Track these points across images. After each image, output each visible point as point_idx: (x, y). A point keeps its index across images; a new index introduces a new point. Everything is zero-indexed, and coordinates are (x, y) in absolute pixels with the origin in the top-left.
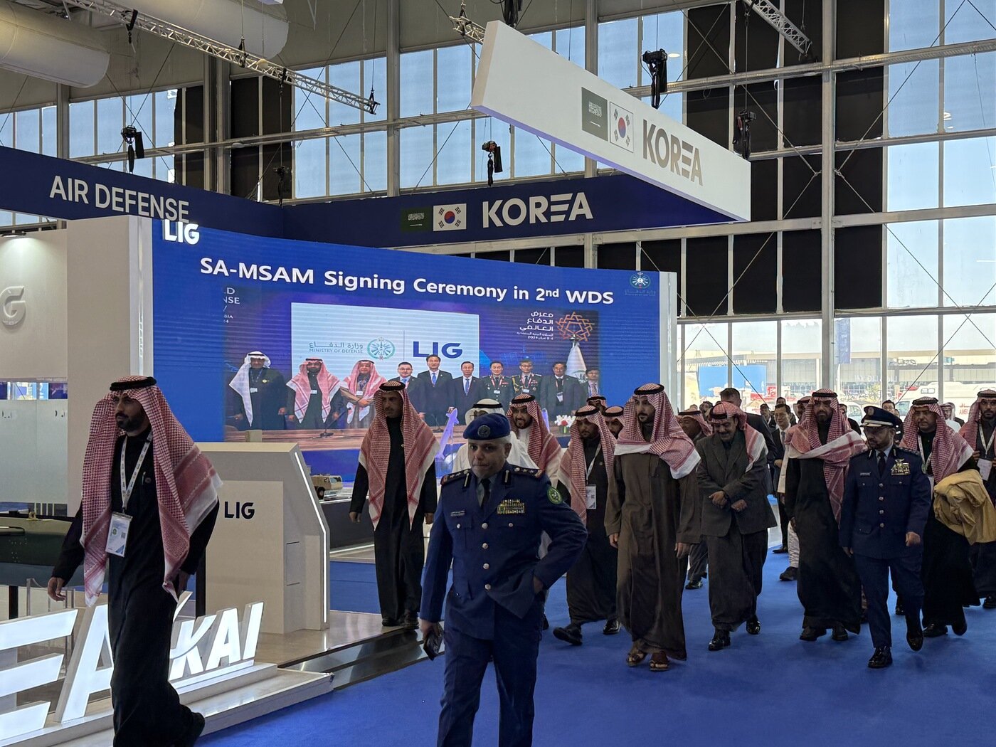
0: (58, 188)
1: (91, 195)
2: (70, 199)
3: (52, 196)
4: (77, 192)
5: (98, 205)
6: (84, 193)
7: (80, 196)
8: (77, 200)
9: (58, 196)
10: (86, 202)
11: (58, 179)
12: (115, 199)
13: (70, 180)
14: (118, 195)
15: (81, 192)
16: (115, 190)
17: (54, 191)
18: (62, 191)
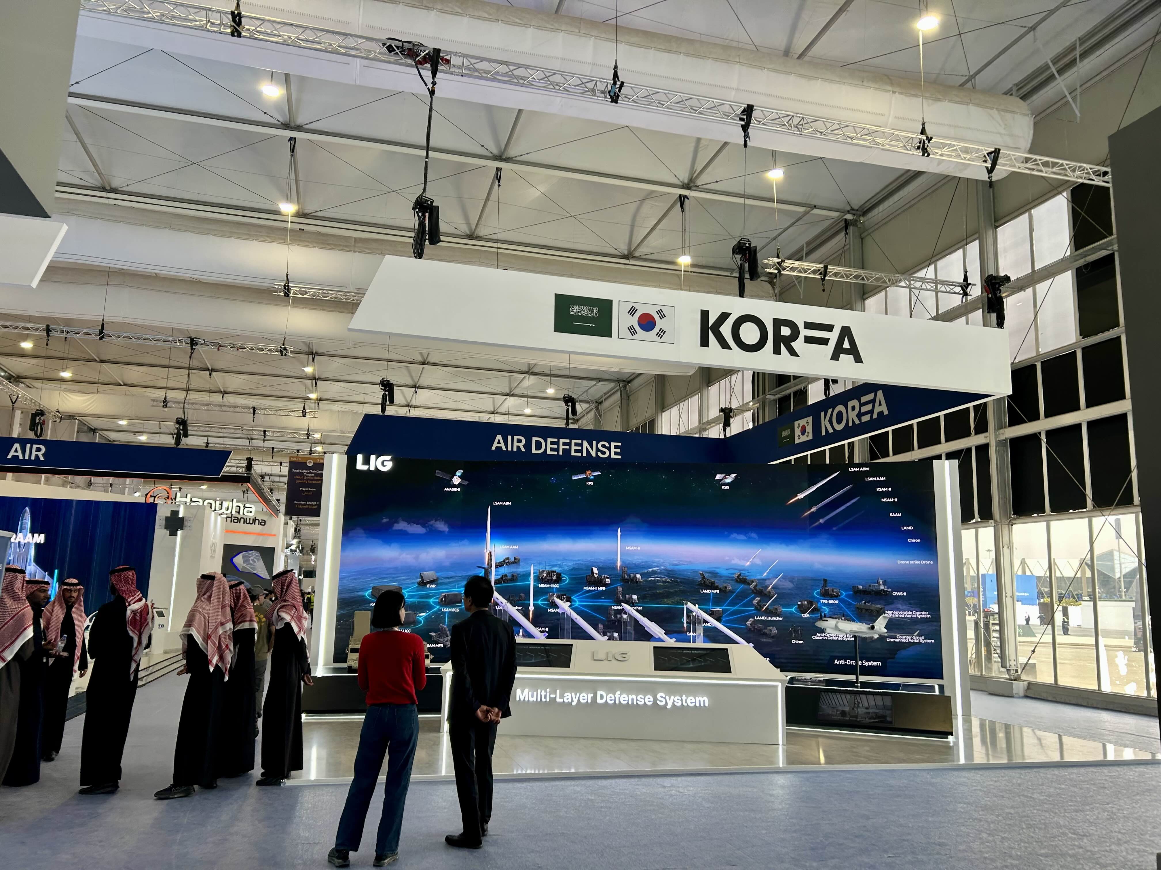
0: (499, 442)
1: (528, 446)
2: (509, 449)
3: (493, 448)
4: (516, 444)
5: (534, 451)
6: (521, 445)
7: (518, 447)
8: (515, 449)
9: (499, 449)
10: (523, 450)
11: (499, 437)
12: (549, 446)
13: (510, 437)
14: (552, 443)
15: (518, 444)
16: (549, 440)
17: (495, 445)
18: (502, 445)
